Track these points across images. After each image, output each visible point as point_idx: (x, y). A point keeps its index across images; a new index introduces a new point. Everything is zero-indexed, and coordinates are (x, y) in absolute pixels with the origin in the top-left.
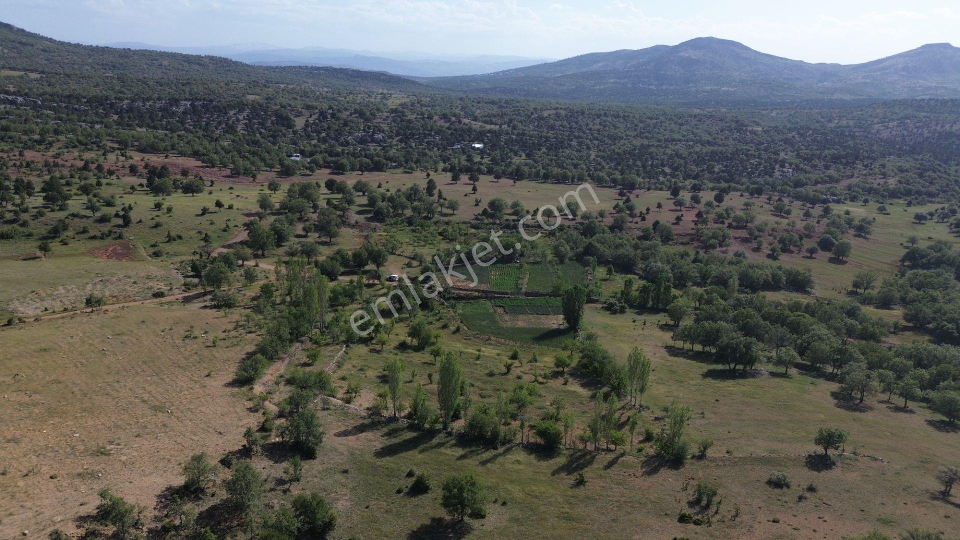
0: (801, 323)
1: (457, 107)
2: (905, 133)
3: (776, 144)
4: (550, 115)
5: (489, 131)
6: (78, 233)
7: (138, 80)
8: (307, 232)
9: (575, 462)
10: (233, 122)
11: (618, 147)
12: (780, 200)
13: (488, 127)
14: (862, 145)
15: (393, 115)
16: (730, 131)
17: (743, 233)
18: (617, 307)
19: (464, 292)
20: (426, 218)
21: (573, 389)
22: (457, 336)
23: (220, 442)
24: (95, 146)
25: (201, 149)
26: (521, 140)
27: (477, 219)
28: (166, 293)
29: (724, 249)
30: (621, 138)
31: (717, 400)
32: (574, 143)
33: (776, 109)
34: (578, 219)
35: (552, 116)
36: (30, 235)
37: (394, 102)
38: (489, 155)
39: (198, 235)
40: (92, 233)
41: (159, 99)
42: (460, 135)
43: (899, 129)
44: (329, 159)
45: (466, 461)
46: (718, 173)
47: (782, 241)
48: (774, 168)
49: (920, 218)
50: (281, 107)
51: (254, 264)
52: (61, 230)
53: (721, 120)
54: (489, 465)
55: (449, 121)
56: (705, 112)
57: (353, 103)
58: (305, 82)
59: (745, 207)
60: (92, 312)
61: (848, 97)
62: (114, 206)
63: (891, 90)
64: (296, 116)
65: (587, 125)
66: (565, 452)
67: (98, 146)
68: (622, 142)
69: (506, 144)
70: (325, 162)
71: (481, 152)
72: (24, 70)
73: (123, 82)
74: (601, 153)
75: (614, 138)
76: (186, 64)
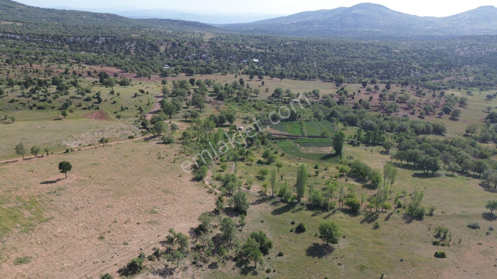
0: (453, 150)
1: (240, 40)
2: (473, 53)
3: (408, 59)
4: (290, 44)
5: (261, 53)
6: (77, 106)
7: (74, 26)
8: (188, 106)
9: (369, 218)
10: (128, 48)
11: (328, 60)
12: (418, 88)
13: (260, 51)
14: (451, 59)
15: (210, 44)
16: (383, 52)
17: (405, 105)
18: (356, 143)
19: (278, 136)
20: (244, 98)
21: (352, 183)
22: (283, 157)
23: (203, 207)
24: (64, 61)
25: (118, 62)
26: (277, 57)
27: (269, 99)
28: (134, 136)
29: (396, 113)
30: (328, 56)
31: (425, 188)
32: (305, 59)
33: (404, 40)
34: (320, 98)
35: (292, 45)
36: (53, 107)
37: (207, 37)
38: (262, 65)
39: (135, 107)
40: (84, 106)
41: (88, 36)
42: (246, 55)
43: (469, 51)
44: (184, 68)
45: (316, 217)
46: (381, 75)
47: (425, 109)
48: (410, 72)
49: (489, 97)
50: (152, 40)
51: (169, 122)
52: (69, 104)
53: (378, 47)
54: (328, 219)
55: (239, 47)
56: (368, 43)
57: (186, 38)
58: (158, 27)
59: (401, 92)
60: (104, 146)
61: (440, 34)
62: (91, 92)
63: (462, 31)
64: (160, 45)
65: (310, 49)
66: (362, 213)
67: (65, 61)
68: (329, 58)
69: (270, 59)
70: (182, 69)
71: (258, 64)
72: (13, 21)
73: (66, 27)
74: (319, 64)
75: (325, 56)
76: (95, 18)
